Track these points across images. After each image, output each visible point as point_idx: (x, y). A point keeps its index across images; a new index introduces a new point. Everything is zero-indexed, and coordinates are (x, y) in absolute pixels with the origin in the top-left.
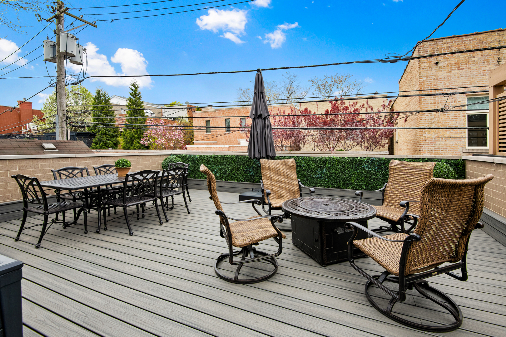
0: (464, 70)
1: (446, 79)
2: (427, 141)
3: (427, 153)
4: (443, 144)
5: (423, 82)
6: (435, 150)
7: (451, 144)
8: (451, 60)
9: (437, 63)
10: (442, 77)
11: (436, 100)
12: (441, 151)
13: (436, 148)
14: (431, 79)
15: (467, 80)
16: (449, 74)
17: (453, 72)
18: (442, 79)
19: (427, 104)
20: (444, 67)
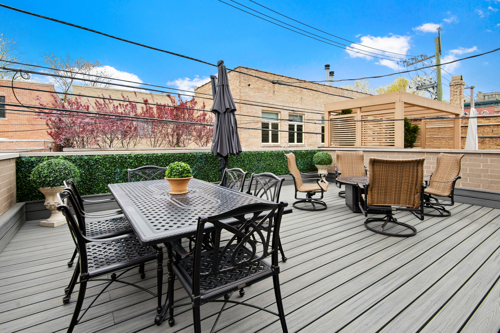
0: (261, 93)
1: (253, 97)
2: (244, 139)
3: (244, 147)
4: (252, 141)
5: (242, 96)
6: (248, 145)
7: (255, 141)
8: (255, 85)
9: (249, 85)
10: (251, 95)
11: (249, 110)
12: (251, 146)
13: (248, 144)
14: (246, 95)
15: (262, 100)
16: (254, 94)
17: (256, 93)
18: (251, 97)
19: (244, 112)
20: (252, 89)
